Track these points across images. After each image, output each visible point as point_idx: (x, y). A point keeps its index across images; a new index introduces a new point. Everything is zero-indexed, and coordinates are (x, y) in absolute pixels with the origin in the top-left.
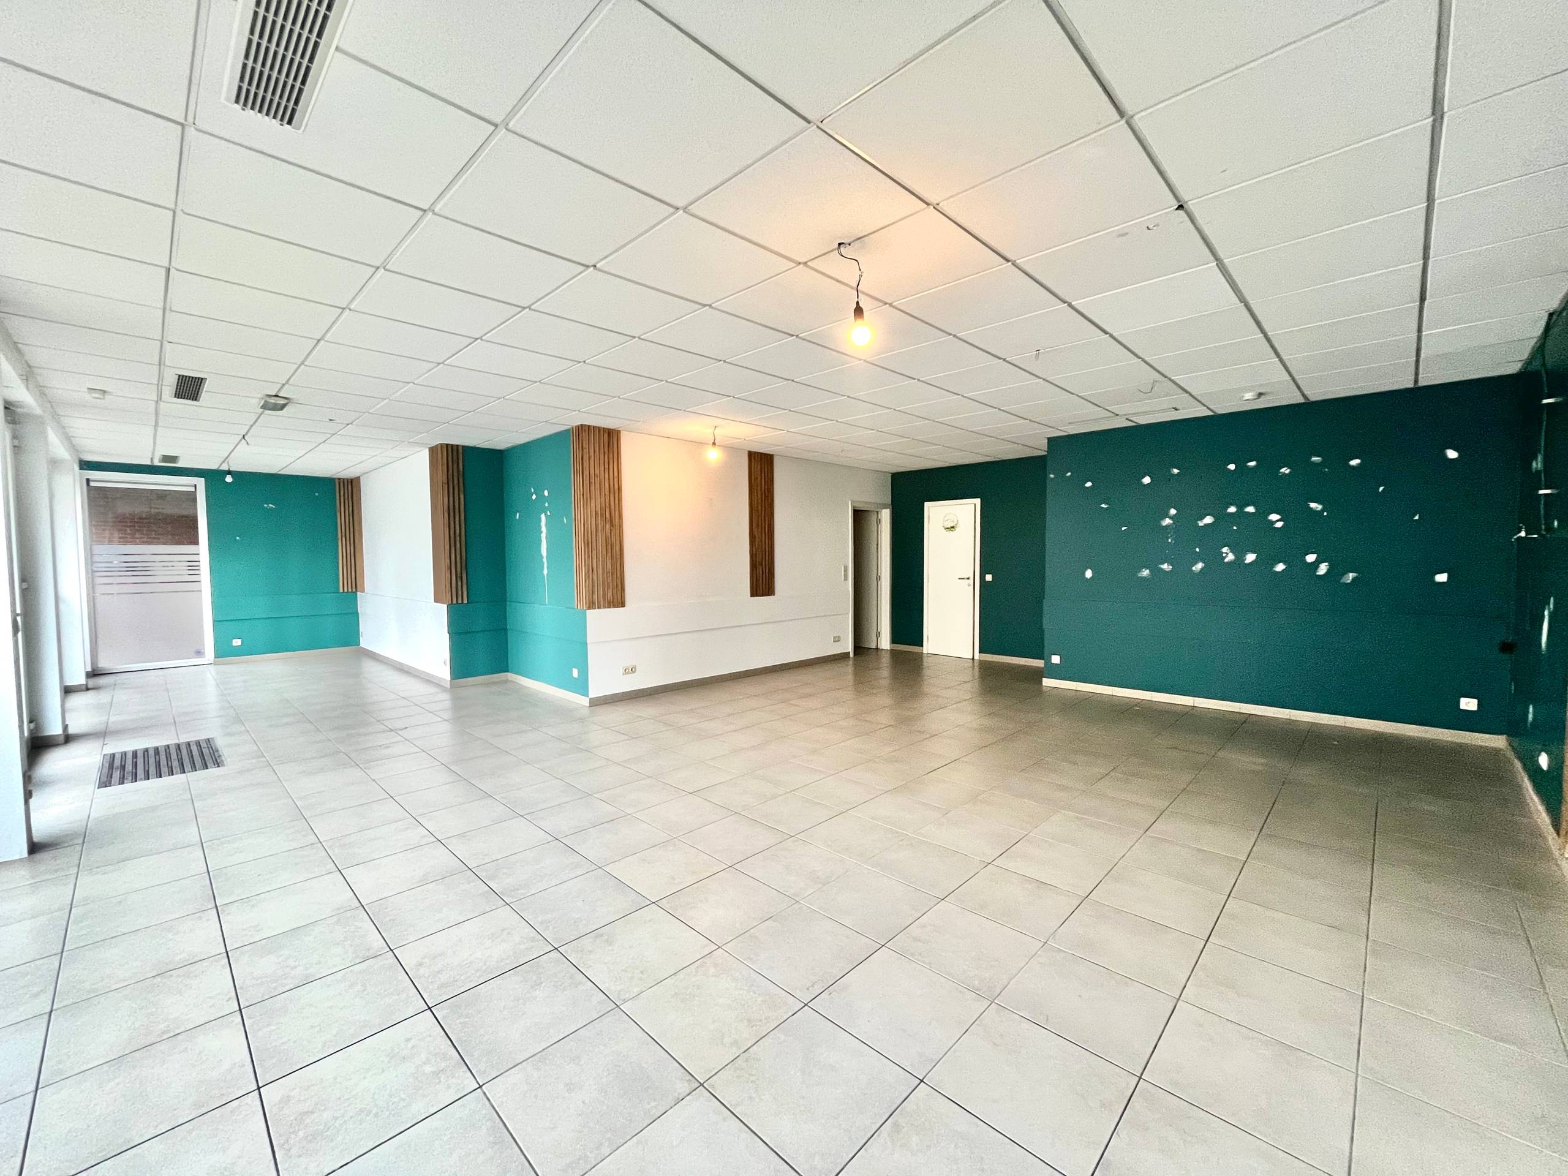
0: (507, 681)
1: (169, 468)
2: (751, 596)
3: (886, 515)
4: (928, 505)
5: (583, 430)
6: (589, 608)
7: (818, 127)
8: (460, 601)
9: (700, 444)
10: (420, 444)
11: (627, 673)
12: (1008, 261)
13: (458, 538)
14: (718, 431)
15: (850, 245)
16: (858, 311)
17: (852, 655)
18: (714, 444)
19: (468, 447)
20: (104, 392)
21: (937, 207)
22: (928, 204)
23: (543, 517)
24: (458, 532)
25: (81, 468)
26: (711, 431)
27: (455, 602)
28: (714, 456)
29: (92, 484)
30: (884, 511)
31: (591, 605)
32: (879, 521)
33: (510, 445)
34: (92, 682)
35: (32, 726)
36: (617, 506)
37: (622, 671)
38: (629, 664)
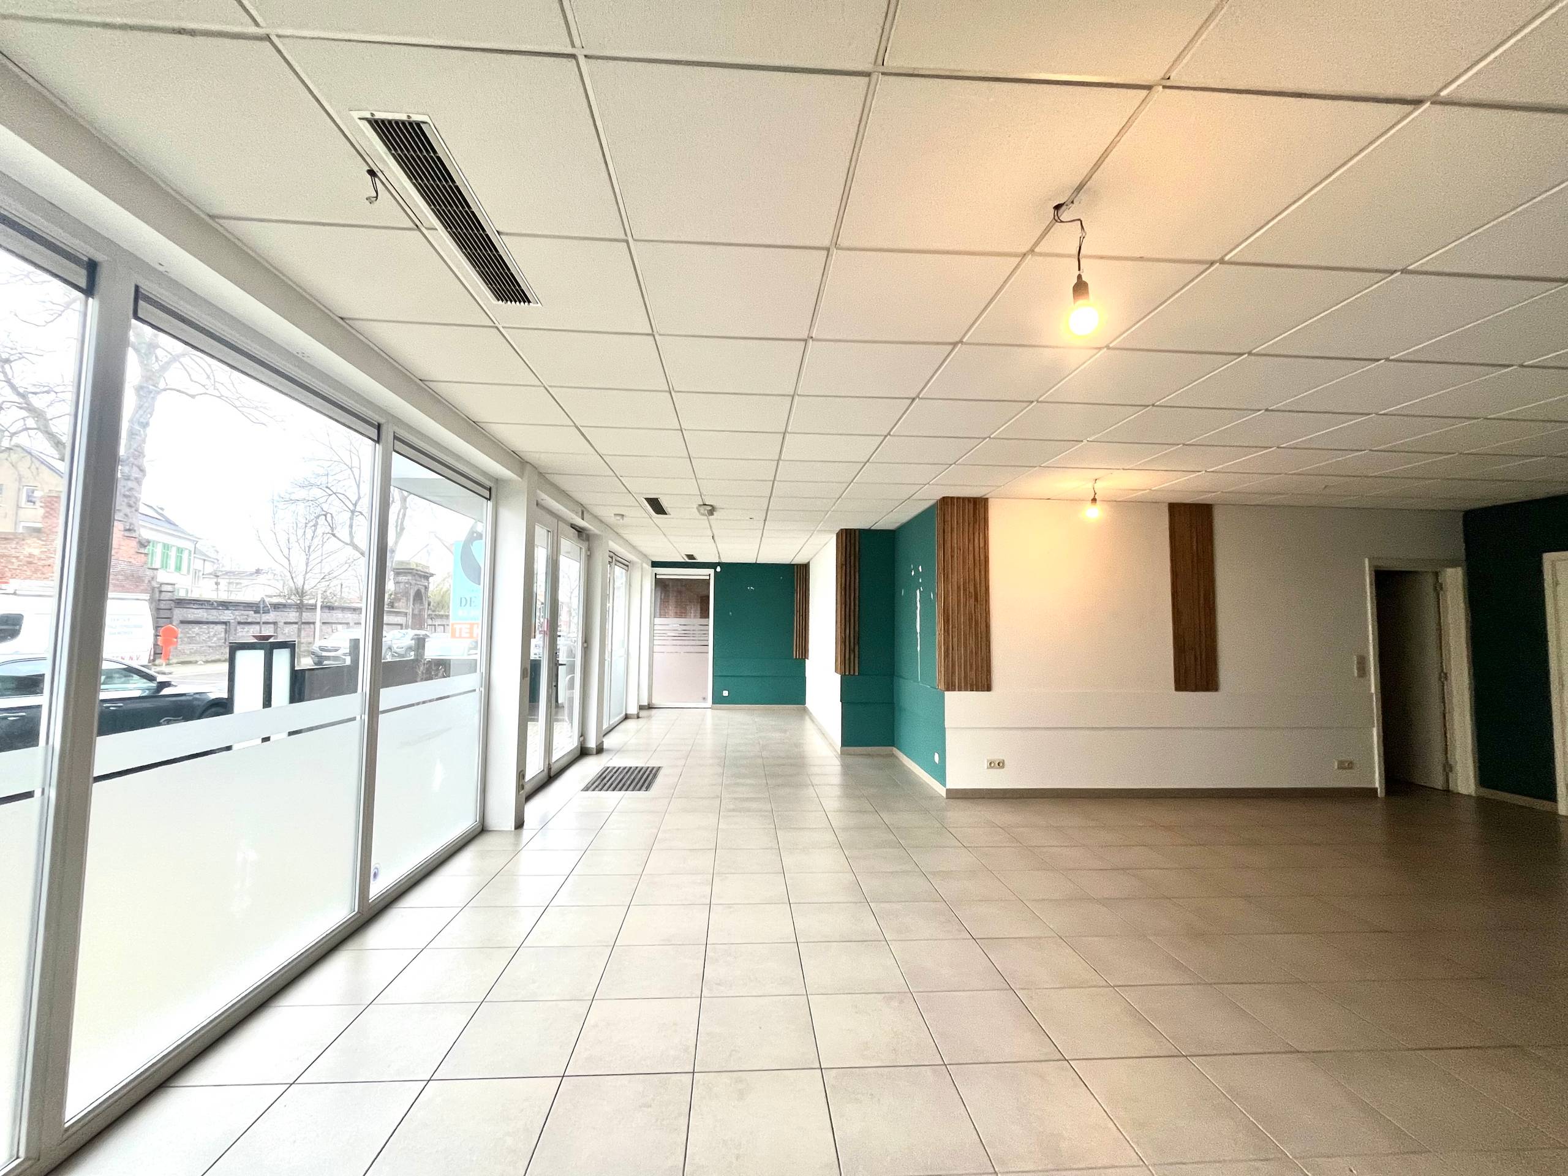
0: (893, 755)
1: (691, 563)
2: (1177, 689)
3: (1454, 579)
4: (1548, 558)
5: (946, 502)
6: (948, 690)
7: (883, 74)
8: (852, 673)
9: (1075, 501)
10: (830, 531)
11: (992, 768)
12: (1417, 102)
13: (852, 614)
14: (1099, 485)
15: (1072, 202)
16: (1080, 287)
17: (1381, 793)
18: (1094, 500)
19: (864, 530)
20: (623, 515)
21: (1168, 83)
22: (1149, 88)
23: (918, 592)
24: (852, 608)
25: (653, 566)
26: (1090, 485)
27: (847, 673)
28: (1094, 514)
29: (658, 577)
30: (1450, 571)
31: (950, 687)
32: (1438, 588)
33: (898, 525)
34: (643, 713)
35: (582, 739)
36: (983, 580)
37: (986, 764)
38: (998, 757)
